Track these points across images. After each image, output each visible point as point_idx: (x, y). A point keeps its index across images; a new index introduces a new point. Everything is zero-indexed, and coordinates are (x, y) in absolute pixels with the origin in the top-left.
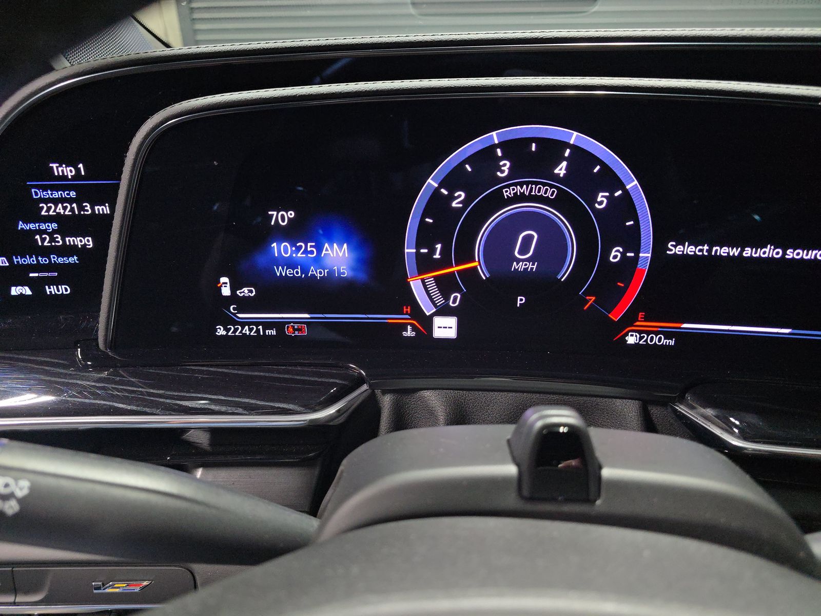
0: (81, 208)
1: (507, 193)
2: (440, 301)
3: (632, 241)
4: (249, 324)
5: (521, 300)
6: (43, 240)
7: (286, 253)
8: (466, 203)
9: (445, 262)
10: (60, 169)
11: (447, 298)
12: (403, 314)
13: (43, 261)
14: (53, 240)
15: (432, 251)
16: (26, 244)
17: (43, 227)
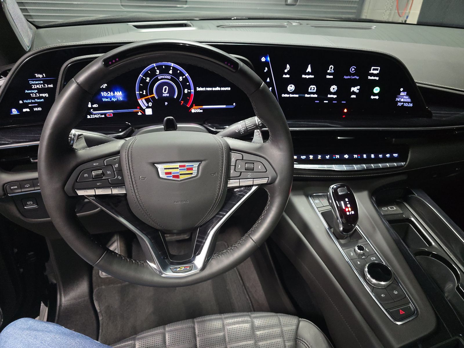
0: (44, 86)
1: (159, 78)
2: (147, 105)
3: (189, 88)
4: (96, 114)
5: (166, 103)
6: (33, 95)
7: (105, 95)
8: (150, 80)
9: (147, 95)
10: (38, 75)
11: (148, 104)
12: (137, 109)
13: (33, 101)
14: (36, 95)
15: (143, 92)
16: (28, 97)
17: (33, 91)
